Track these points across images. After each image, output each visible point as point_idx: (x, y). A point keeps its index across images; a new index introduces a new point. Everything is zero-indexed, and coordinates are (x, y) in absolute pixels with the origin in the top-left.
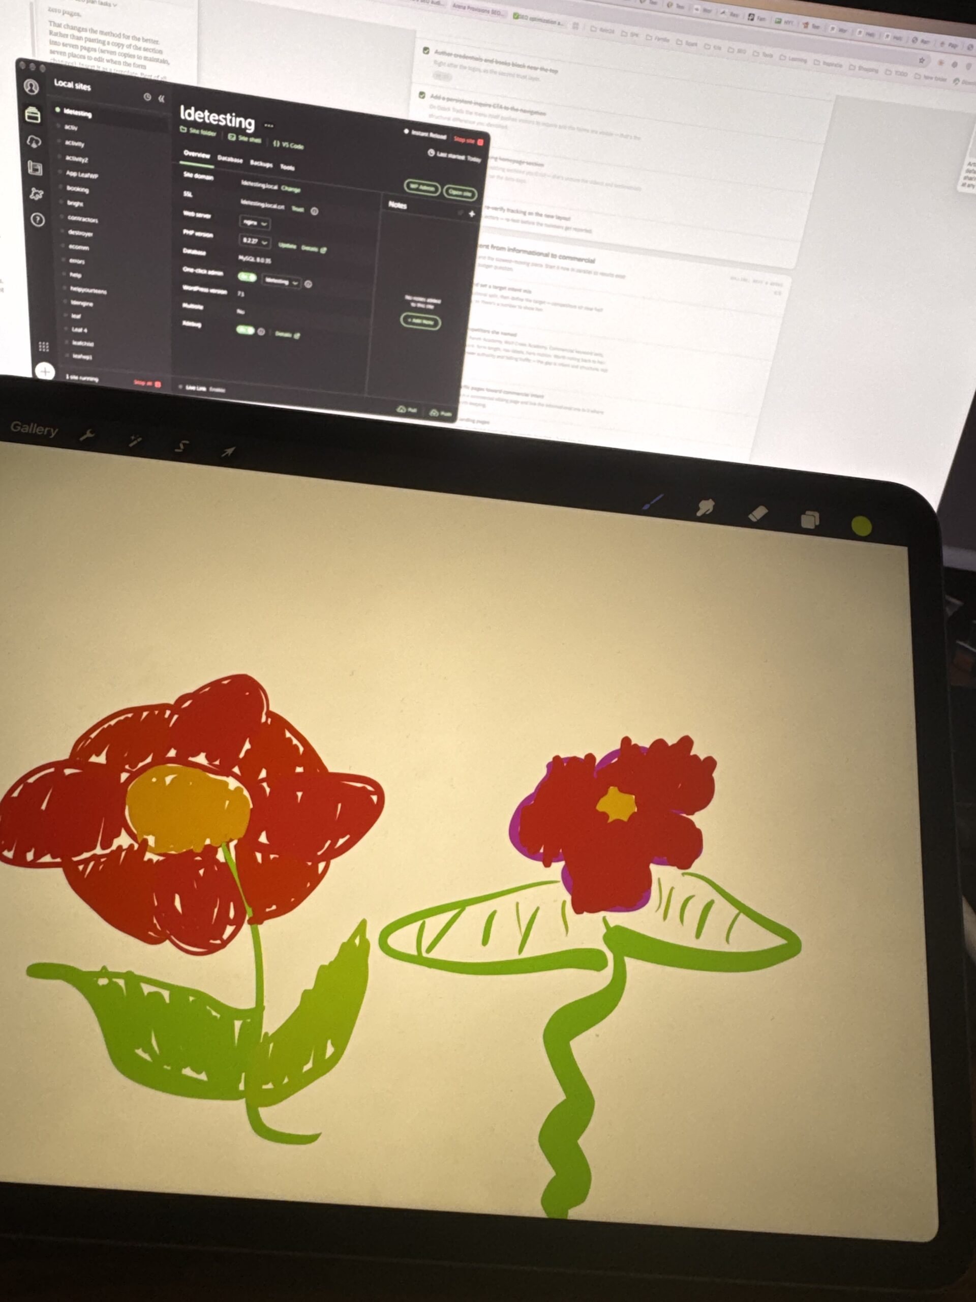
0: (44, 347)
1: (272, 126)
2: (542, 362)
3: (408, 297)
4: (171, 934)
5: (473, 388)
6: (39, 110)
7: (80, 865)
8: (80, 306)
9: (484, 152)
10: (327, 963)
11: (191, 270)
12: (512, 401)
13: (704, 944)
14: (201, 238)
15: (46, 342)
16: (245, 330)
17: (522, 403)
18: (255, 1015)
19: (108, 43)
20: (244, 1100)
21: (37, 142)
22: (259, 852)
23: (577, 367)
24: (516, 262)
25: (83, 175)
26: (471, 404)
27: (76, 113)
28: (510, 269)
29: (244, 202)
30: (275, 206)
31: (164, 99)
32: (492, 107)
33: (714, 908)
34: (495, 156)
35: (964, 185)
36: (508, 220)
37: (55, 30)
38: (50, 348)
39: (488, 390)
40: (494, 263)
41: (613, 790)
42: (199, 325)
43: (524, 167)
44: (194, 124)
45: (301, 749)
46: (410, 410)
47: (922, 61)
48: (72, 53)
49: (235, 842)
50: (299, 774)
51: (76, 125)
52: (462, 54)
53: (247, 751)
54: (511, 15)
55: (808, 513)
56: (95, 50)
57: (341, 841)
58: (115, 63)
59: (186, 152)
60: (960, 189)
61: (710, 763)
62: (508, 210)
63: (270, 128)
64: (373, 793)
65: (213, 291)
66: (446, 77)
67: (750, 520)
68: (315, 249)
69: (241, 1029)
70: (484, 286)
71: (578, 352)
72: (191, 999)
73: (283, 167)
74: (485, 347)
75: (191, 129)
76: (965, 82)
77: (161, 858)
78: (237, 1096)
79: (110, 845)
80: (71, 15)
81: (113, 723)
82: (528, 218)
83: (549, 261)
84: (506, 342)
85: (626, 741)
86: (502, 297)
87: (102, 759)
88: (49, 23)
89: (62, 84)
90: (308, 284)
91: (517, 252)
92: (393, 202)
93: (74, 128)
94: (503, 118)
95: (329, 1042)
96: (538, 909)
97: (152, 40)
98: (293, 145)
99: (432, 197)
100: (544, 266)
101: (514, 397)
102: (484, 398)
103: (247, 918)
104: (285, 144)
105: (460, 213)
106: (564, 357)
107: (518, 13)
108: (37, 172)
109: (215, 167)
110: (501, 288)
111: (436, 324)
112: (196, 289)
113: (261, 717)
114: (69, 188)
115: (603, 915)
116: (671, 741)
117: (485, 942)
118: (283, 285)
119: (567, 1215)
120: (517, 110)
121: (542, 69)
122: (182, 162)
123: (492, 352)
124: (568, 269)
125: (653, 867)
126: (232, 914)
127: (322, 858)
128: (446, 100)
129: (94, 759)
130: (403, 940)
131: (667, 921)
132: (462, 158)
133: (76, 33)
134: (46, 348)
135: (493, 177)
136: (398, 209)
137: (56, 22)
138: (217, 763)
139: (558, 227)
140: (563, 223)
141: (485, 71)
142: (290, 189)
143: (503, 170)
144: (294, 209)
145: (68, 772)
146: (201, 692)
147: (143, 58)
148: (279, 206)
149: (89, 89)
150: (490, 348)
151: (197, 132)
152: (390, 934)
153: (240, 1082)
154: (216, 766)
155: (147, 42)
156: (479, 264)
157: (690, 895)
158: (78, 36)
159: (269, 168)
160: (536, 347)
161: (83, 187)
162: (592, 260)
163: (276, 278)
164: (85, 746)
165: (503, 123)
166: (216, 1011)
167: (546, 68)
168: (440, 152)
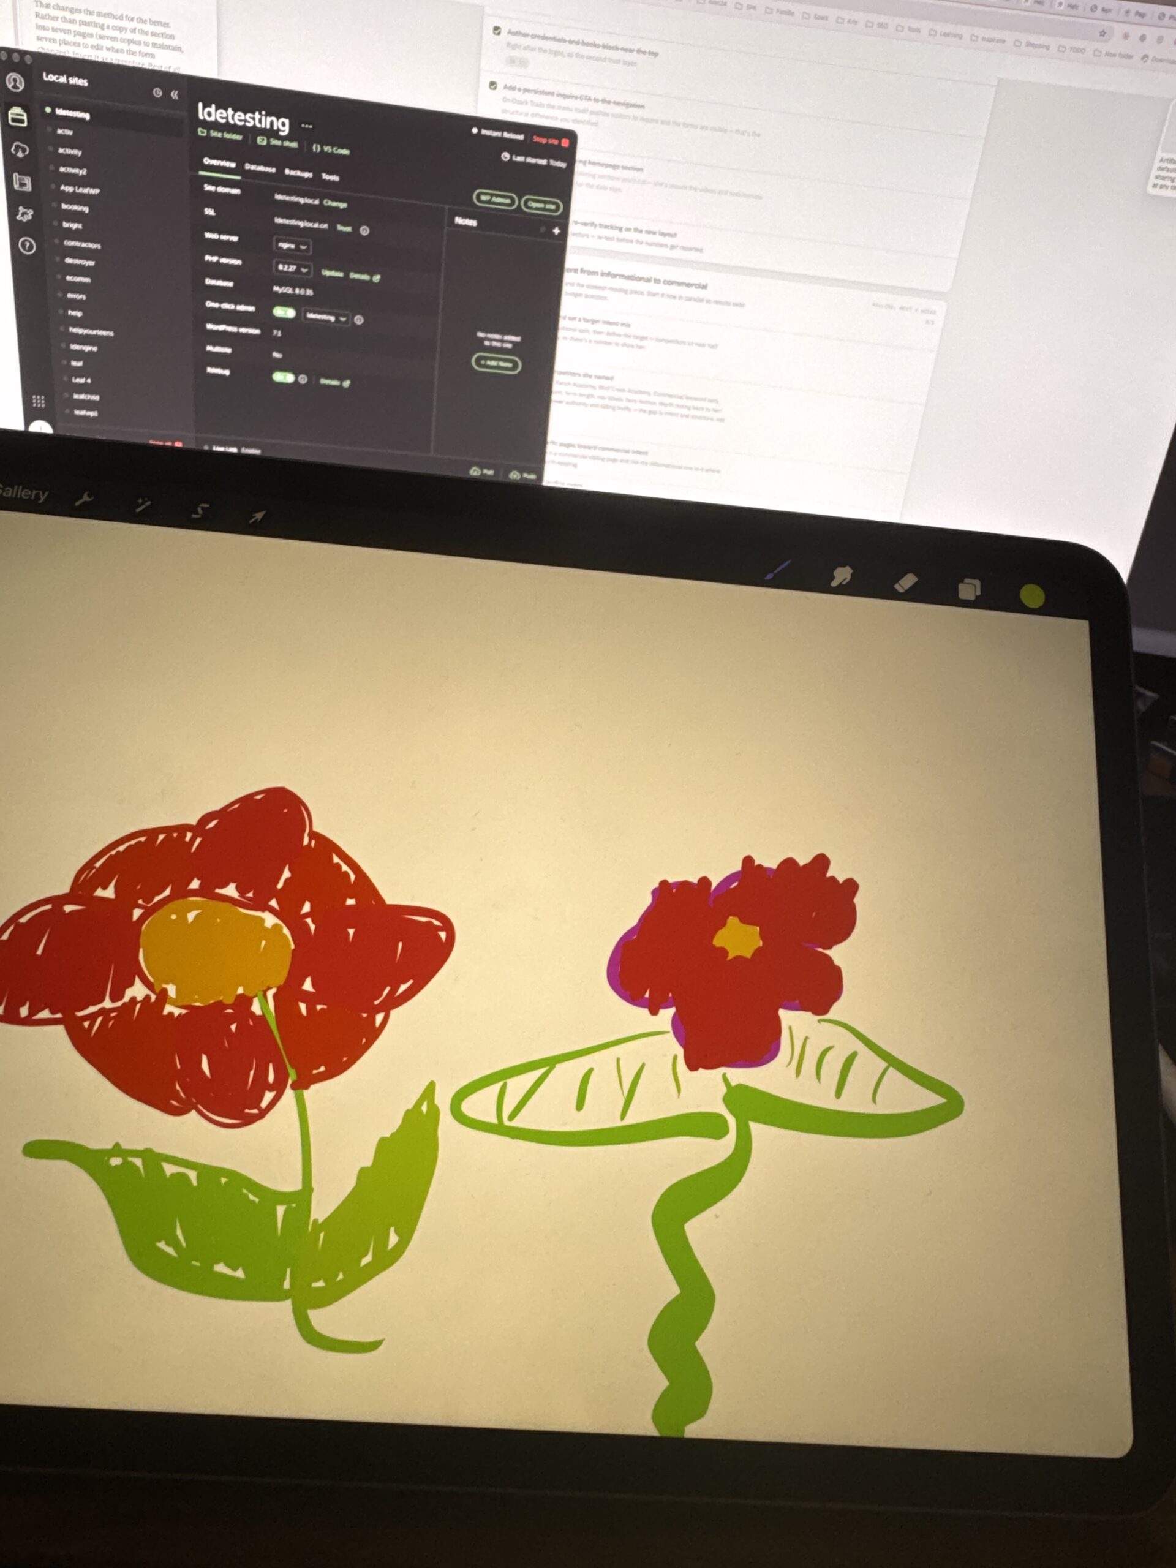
0: (39, 401)
1: (311, 127)
2: (644, 411)
3: (480, 335)
4: (198, 1103)
5: (561, 445)
6: (25, 111)
7: (86, 1020)
8: (82, 351)
9: (569, 155)
10: (388, 1135)
11: (216, 305)
12: (609, 460)
13: (844, 1105)
14: (227, 266)
15: (41, 396)
16: (283, 377)
17: (622, 461)
18: (302, 1199)
19: (108, 27)
20: (289, 1302)
21: (24, 150)
22: (303, 1002)
23: (687, 416)
24: (612, 289)
25: (81, 190)
26: (560, 463)
27: (70, 114)
28: (605, 298)
29: (279, 221)
30: (316, 225)
31: (178, 95)
32: (579, 100)
33: (857, 1061)
34: (584, 159)
35: (1155, 186)
36: (600, 238)
37: (43, 11)
38: (45, 403)
39: (580, 446)
40: (584, 291)
41: (733, 921)
42: (227, 372)
43: (620, 173)
44: (216, 125)
45: (353, 877)
46: (486, 471)
47: (1103, 33)
48: (64, 40)
49: (273, 991)
50: (351, 907)
51: (70, 129)
52: (541, 34)
53: (287, 880)
55: (967, 581)
56: (91, 36)
57: (403, 988)
58: (117, 51)
59: (207, 161)
60: (1150, 190)
61: (851, 886)
62: (601, 225)
63: (308, 129)
64: (441, 929)
65: (243, 330)
66: (524, 63)
67: (896, 590)
68: (366, 277)
69: (285, 1215)
70: (573, 319)
71: (688, 398)
72: (223, 1180)
73: (325, 176)
74: (575, 394)
75: (211, 132)
76: (1155, 59)
77: (184, 1011)
78: (281, 1296)
79: (122, 996)
81: (121, 848)
82: (625, 235)
83: (652, 287)
84: (601, 387)
85: (748, 861)
86: (595, 332)
87: (109, 893)
88: (35, 3)
89: (52, 78)
90: (359, 320)
91: (612, 277)
92: (460, 218)
93: (69, 133)
94: (592, 113)
95: (392, 1229)
96: (643, 1066)
97: (161, 23)
98: (337, 150)
99: (508, 211)
100: (645, 293)
101: (612, 455)
102: (575, 456)
103: (290, 1082)
104: (327, 149)
105: (543, 229)
106: (671, 405)
108: (24, 188)
109: (242, 178)
110: (594, 322)
111: (515, 367)
112: (222, 327)
113: (302, 839)
114: (64, 206)
115: (722, 1073)
116: (803, 860)
117: (580, 1106)
118: (328, 321)
119: (683, 1431)
120: (609, 102)
121: (639, 51)
122: (201, 173)
123: (583, 400)
124: (674, 297)
125: (782, 1013)
126: (271, 1078)
127: (379, 1009)
128: (522, 92)
129: (100, 893)
130: (480, 1106)
131: (801, 1077)
132: (544, 162)
133: (68, 15)
134: (37, 400)
135: (581, 185)
136: (466, 227)
138: (250, 895)
139: (661, 245)
140: (668, 241)
141: (570, 55)
142: (334, 204)
143: (594, 176)
144: (340, 228)
145: (68, 908)
146: (229, 810)
147: (151, 45)
148: (322, 225)
149: (86, 84)
150: (581, 395)
151: (219, 135)
152: (463, 1099)
153: (284, 1279)
154: (248, 899)
155: (155, 25)
156: (566, 292)
157: (828, 1046)
158: (70, 19)
159: (308, 179)
160: (636, 392)
161: (81, 205)
162: (703, 285)
163: (320, 313)
164: (88, 877)
165: (594, 119)
166: (255, 1196)
167: (643, 50)
168: (516, 156)
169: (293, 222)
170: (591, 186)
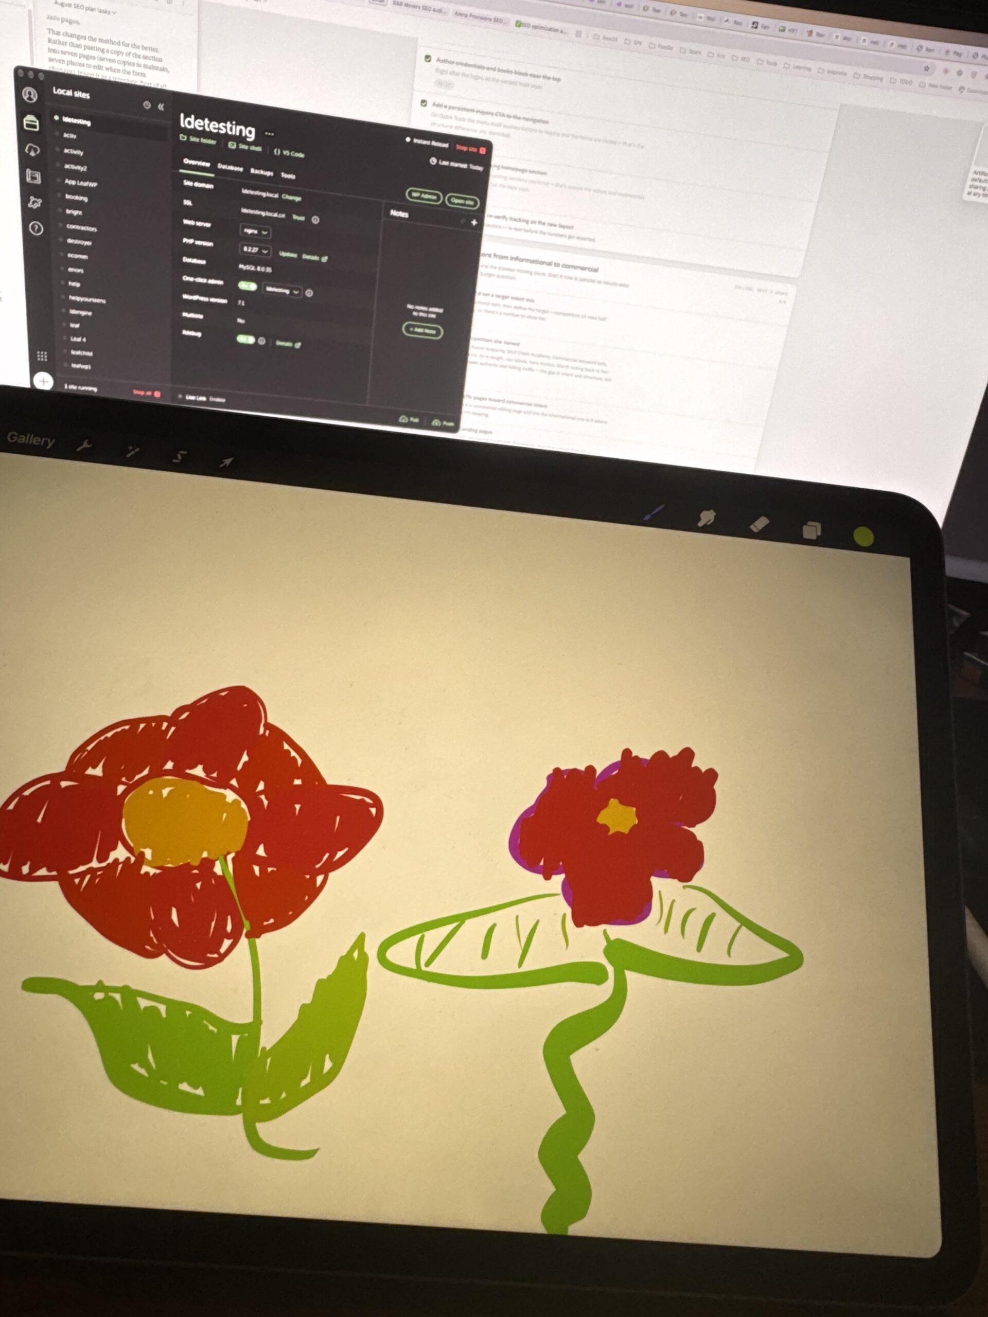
0: (43, 356)
1: (273, 134)
2: (545, 372)
3: (410, 306)
4: (168, 948)
5: (475, 398)
6: (37, 118)
7: (76, 878)
8: (79, 315)
9: (486, 161)
10: (325, 977)
11: (191, 279)
12: (515, 411)
13: (704, 957)
14: (202, 247)
15: (44, 352)
16: (246, 339)
17: (525, 412)
18: (253, 1029)
19: (108, 51)
20: (240, 1116)
21: (35, 150)
22: (257, 865)
23: (580, 376)
24: (519, 271)
25: (82, 184)
26: (474, 413)
27: (75, 121)
28: (514, 278)
29: (244, 211)
30: (276, 215)
31: (164, 107)
32: (494, 116)
33: (715, 921)
34: (497, 164)
35: (969, 193)
36: (510, 229)
37: (54, 37)
38: (48, 358)
39: (490, 400)
40: (497, 272)
41: (613, 802)
42: (199, 334)
43: (527, 176)
44: (194, 132)
45: (300, 761)
46: (412, 419)
47: (927, 69)
48: (71, 61)
49: (232, 855)
50: (297, 786)
51: (75, 134)
52: (465, 62)
53: (245, 763)
54: (513, 23)
55: (809, 523)
56: (94, 58)
57: (340, 854)
58: (114, 71)
59: (186, 161)
60: (966, 197)
61: (712, 775)
62: (511, 219)
63: (271, 136)
64: (372, 806)
65: (213, 300)
66: (449, 85)
67: (751, 531)
68: (315, 258)
69: (238, 1043)
70: (487, 295)
71: (581, 361)
72: (188, 1013)
73: (284, 175)
74: (487, 357)
75: (191, 137)
76: (970, 91)
77: (158, 871)
78: (234, 1111)
79: (107, 858)
80: (70, 22)
81: (109, 735)
82: (531, 226)
83: (552, 269)
84: (509, 352)
85: (627, 753)
86: (505, 306)
87: (98, 771)
88: (48, 32)
89: (61, 92)
90: (309, 293)
91: (520, 261)
92: (395, 211)
93: (73, 136)
94: (505, 126)
95: (327, 1056)
96: (538, 922)
97: (151, 48)
98: (294, 154)
99: (434, 206)
100: (547, 275)
101: (518, 407)
102: (487, 408)
103: (245, 931)
104: (286, 153)
105: (463, 221)
106: (567, 367)
107: (520, 21)
108: (35, 181)
109: (216, 175)
110: (504, 297)
111: (438, 333)
112: (196, 298)
113: (259, 729)
114: (68, 197)
115: (604, 929)
116: (672, 753)
117: (485, 955)
118: (284, 294)
119: (567, 1230)
120: (519, 118)
121: (545, 77)
122: (182, 171)
123: (494, 361)
124: (571, 278)
125: (654, 880)
126: (229, 928)
127: (319, 872)
128: (447, 108)
129: (90, 771)
130: (402, 954)
131: (668, 934)
132: (465, 166)
133: (75, 41)
134: (44, 358)
135: (495, 185)
136: (400, 218)
137: (54, 30)
138: (215, 775)
139: (561, 236)
140: (567, 232)
141: (488, 79)
142: (291, 198)
143: (505, 178)
144: (295, 217)
145: (64, 784)
146: (198, 704)
147: (143, 66)
148: (280, 214)
149: (88, 97)
150: (492, 358)
151: (197, 140)
152: (388, 948)
153: (236, 1098)
154: (213, 778)
155: (147, 50)
156: (482, 273)
157: (690, 908)
158: (77, 44)
159: (270, 177)
160: (538, 356)
161: (82, 195)
162: (595, 269)
163: (278, 287)
164: (82, 757)
165: (506, 131)
166: (213, 1026)
167: (548, 75)
168: (442, 160)
169: (257, 212)
170: (503, 186)
